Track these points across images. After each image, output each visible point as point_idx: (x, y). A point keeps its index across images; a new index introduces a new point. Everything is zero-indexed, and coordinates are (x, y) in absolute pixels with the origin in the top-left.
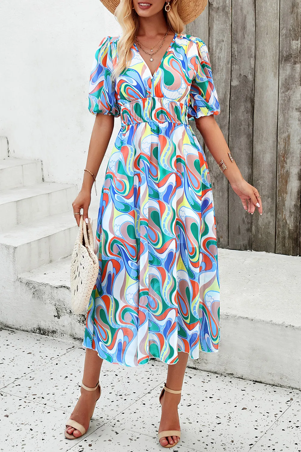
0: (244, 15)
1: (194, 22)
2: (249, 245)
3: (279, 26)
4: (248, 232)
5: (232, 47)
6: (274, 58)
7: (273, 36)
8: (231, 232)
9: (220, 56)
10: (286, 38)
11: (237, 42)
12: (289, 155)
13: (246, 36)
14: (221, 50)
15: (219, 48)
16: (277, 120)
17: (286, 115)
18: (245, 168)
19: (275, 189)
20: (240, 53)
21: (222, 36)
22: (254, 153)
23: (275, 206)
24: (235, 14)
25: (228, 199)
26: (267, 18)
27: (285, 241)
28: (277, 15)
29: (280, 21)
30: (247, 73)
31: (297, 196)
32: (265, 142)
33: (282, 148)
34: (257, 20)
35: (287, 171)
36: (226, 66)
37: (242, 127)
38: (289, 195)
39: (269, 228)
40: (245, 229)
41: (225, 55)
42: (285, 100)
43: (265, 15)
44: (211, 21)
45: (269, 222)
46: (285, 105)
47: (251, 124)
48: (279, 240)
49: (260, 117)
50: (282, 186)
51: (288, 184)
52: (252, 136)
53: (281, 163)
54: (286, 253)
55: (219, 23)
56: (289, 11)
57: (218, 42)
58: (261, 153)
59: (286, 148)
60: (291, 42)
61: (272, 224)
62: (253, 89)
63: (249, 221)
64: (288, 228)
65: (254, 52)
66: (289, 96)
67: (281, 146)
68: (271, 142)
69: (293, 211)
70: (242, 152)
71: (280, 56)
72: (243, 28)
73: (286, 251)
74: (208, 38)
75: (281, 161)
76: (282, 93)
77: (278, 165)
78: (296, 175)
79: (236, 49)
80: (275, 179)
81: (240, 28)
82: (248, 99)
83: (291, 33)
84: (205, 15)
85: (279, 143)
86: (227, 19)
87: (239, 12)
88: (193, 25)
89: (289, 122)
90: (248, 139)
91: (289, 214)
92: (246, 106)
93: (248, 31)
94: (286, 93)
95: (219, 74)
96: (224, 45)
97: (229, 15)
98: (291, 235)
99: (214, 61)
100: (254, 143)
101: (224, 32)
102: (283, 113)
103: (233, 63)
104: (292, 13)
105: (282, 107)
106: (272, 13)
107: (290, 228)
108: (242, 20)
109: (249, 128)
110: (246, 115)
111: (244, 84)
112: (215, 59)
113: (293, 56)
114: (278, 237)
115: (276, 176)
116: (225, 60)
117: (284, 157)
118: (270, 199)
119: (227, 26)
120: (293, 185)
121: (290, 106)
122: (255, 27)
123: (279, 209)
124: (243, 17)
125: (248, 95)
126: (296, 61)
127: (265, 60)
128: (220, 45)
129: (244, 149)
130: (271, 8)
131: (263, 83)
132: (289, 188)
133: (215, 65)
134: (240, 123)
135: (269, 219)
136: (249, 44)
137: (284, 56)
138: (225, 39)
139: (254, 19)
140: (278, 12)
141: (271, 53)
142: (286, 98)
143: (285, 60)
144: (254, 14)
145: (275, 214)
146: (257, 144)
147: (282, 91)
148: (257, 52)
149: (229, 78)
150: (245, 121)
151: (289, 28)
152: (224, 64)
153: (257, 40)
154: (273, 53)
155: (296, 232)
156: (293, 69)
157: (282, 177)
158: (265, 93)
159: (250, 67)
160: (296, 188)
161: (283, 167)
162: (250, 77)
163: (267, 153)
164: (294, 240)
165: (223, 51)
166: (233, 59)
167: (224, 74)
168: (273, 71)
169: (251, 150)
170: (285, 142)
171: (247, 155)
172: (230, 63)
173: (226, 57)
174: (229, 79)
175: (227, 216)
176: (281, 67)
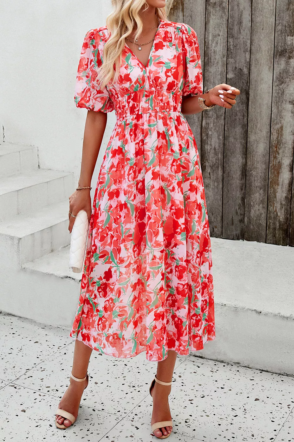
0: (240, 10)
1: (191, 17)
2: (241, 235)
3: (274, 22)
4: (241, 222)
5: (228, 41)
6: (269, 52)
7: (269, 31)
8: (225, 222)
9: (216, 50)
10: (282, 33)
11: (233, 37)
12: (282, 145)
13: (242, 31)
14: (217, 44)
15: (215, 42)
16: (270, 112)
17: (279, 107)
18: (239, 157)
19: (268, 180)
20: (236, 47)
21: (218, 30)
22: (248, 143)
23: (267, 197)
24: (232, 9)
25: (223, 189)
26: (263, 14)
27: (275, 232)
28: (273, 12)
29: (276, 17)
30: (243, 66)
31: (288, 188)
32: (259, 132)
33: (275, 139)
34: (253, 16)
35: (279, 162)
36: (222, 59)
37: (237, 118)
38: (280, 187)
39: (260, 219)
40: (238, 220)
41: (221, 49)
42: (279, 93)
43: (262, 11)
44: (207, 15)
45: (261, 214)
46: (279, 98)
47: (246, 115)
48: (270, 231)
49: (254, 109)
50: (274, 177)
51: (280, 175)
52: (247, 126)
53: (274, 154)
54: (276, 243)
55: (216, 18)
56: (285, 7)
57: (214, 36)
58: (254, 142)
59: (279, 139)
60: (286, 38)
61: (264, 215)
62: (248, 82)
63: (242, 213)
64: (279, 219)
65: (249, 46)
66: (282, 89)
67: (274, 136)
68: (264, 132)
69: (284, 203)
70: (237, 141)
71: (275, 51)
72: (239, 23)
73: (276, 241)
74: (204, 32)
75: (274, 152)
76: (276, 86)
77: (271, 156)
78: (288, 167)
79: (232, 43)
80: (268, 170)
81: (236, 23)
82: (243, 91)
83: (287, 29)
84: (202, 10)
85: (272, 134)
86: (223, 14)
87: (236, 7)
88: (189, 19)
89: (282, 114)
90: (243, 129)
91: (280, 206)
92: (241, 98)
93: (244, 26)
94: (280, 86)
95: (215, 67)
96: (220, 39)
97: (226, 10)
98: (281, 226)
99: (210, 55)
100: (249, 133)
101: (221, 27)
102: (276, 105)
103: (228, 57)
104: (288, 10)
105: (275, 99)
106: (268, 9)
107: (281, 220)
108: (238, 16)
109: (243, 118)
110: (241, 106)
111: (239, 77)
112: (211, 53)
113: (288, 51)
114: (268, 228)
115: (268, 167)
116: (221, 53)
117: (276, 147)
118: (262, 190)
119: (223, 21)
120: (285, 176)
121: (283, 98)
122: (251, 22)
123: (270, 201)
124: (239, 12)
125: (243, 87)
126: (291, 55)
127: (260, 54)
128: (216, 39)
129: (239, 139)
130: (267, 4)
131: (257, 76)
132: (280, 180)
133: (211, 58)
134: (235, 114)
135: (261, 211)
136: (245, 39)
137: (278, 51)
138: (221, 34)
139: (251, 14)
140: (274, 9)
141: (266, 47)
142: (279, 91)
143: (280, 55)
144: (251, 9)
145: (266, 206)
146: (251, 134)
147: (276, 84)
148: (252, 46)
149: (225, 70)
150: (240, 112)
151: (285, 24)
152: (220, 58)
153: (253, 35)
154: (268, 48)
155: (287, 224)
156: (287, 63)
157: (274, 167)
158: (260, 85)
159: (246, 60)
160: (287, 180)
161: (275, 157)
162: (245, 71)
163: (260, 143)
164: (284, 231)
165: (218, 44)
166: (229, 52)
167: (219, 67)
168: (268, 65)
169: (245, 140)
170: (278, 132)
171: (241, 144)
172: (226, 56)
173: (222, 50)
174: (224, 72)
175: (222, 208)
176: (276, 61)
